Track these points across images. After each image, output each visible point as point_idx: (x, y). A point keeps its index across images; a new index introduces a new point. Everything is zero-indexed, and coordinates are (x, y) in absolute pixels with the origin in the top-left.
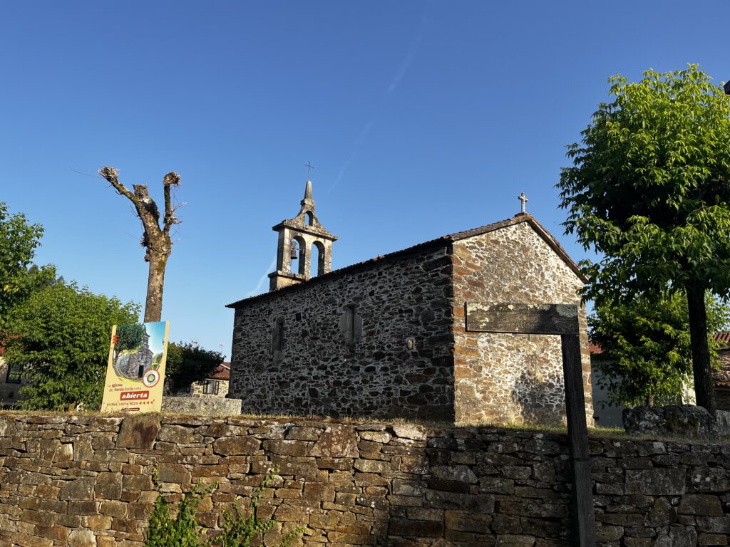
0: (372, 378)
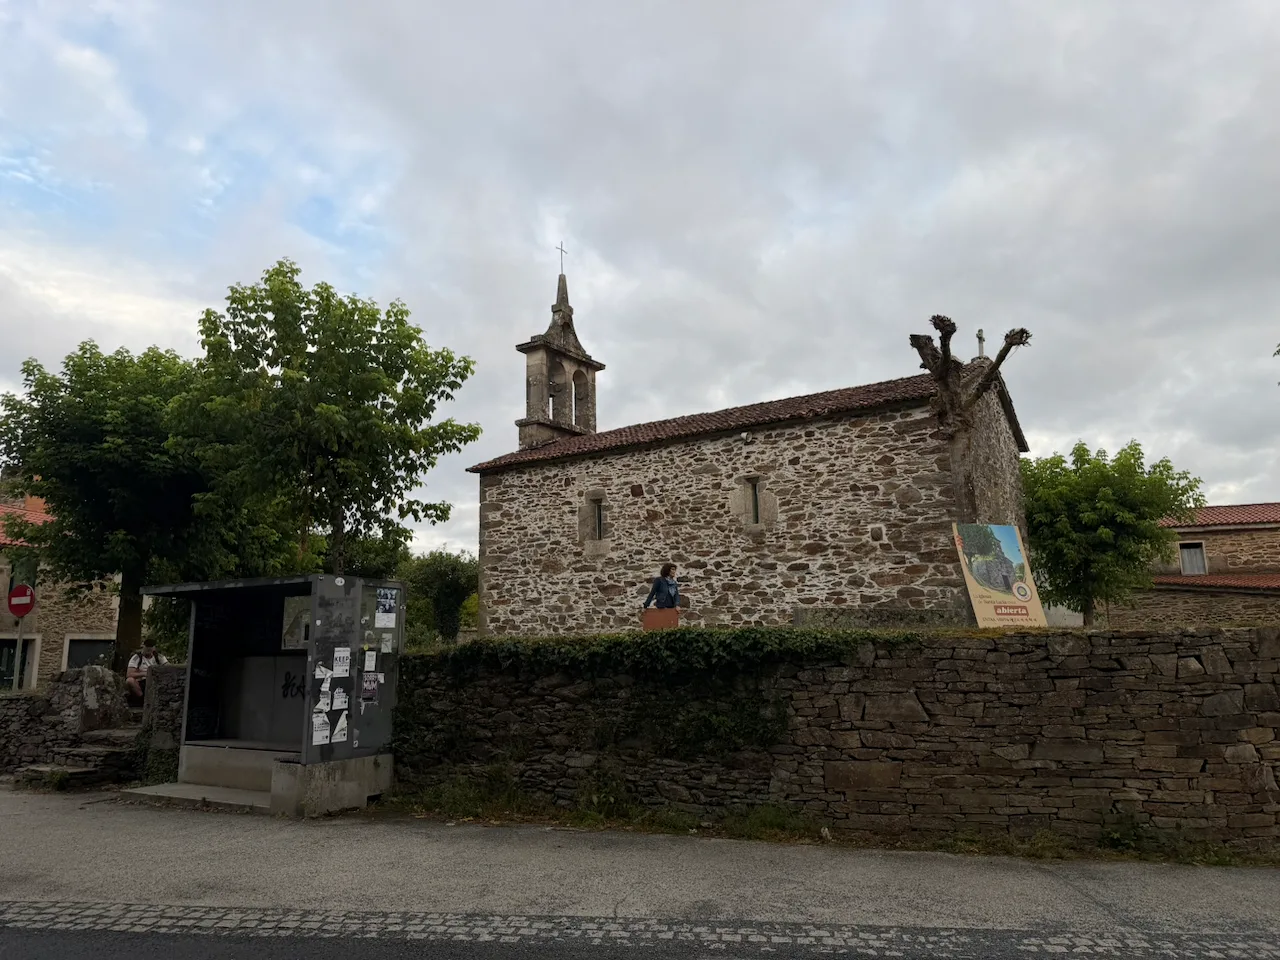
0: (802, 580)
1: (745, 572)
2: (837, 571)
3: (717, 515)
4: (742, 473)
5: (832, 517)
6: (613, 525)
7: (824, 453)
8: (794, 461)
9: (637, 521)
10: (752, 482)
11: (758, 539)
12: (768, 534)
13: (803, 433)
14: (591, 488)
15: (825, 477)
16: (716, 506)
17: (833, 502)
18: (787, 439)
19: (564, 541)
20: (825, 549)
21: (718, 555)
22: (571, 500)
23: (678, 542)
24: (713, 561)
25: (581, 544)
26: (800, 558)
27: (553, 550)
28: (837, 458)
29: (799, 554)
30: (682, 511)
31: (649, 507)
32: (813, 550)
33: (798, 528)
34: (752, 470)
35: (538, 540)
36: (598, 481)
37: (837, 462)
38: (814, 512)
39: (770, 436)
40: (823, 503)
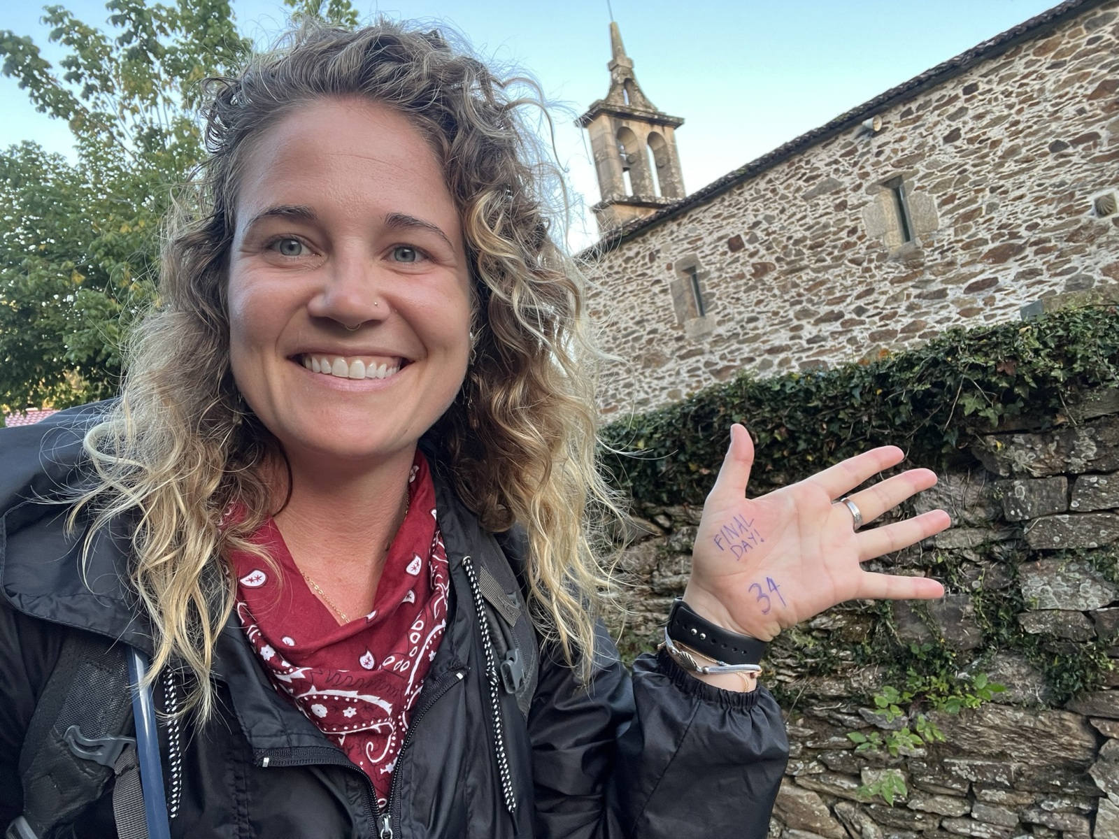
0: (989, 301)
1: (901, 311)
2: (1045, 277)
3: (848, 246)
4: (873, 178)
5: (1025, 200)
6: (713, 295)
7: (998, 110)
8: (952, 137)
9: (741, 282)
10: (895, 185)
11: (913, 262)
12: (927, 251)
13: (960, 91)
14: (680, 257)
15: (1006, 144)
16: (844, 234)
17: (1024, 177)
18: (936, 108)
19: (661, 327)
20: (1021, 249)
21: (859, 297)
22: (660, 277)
23: (799, 295)
24: (853, 307)
25: (681, 326)
26: (982, 272)
27: (650, 341)
28: (1020, 111)
29: (979, 267)
30: (799, 253)
31: (755, 260)
32: (999, 256)
33: (973, 230)
34: (890, 168)
35: (633, 332)
36: (687, 246)
37: (1022, 118)
38: (996, 200)
39: (909, 112)
40: (1008, 184)
